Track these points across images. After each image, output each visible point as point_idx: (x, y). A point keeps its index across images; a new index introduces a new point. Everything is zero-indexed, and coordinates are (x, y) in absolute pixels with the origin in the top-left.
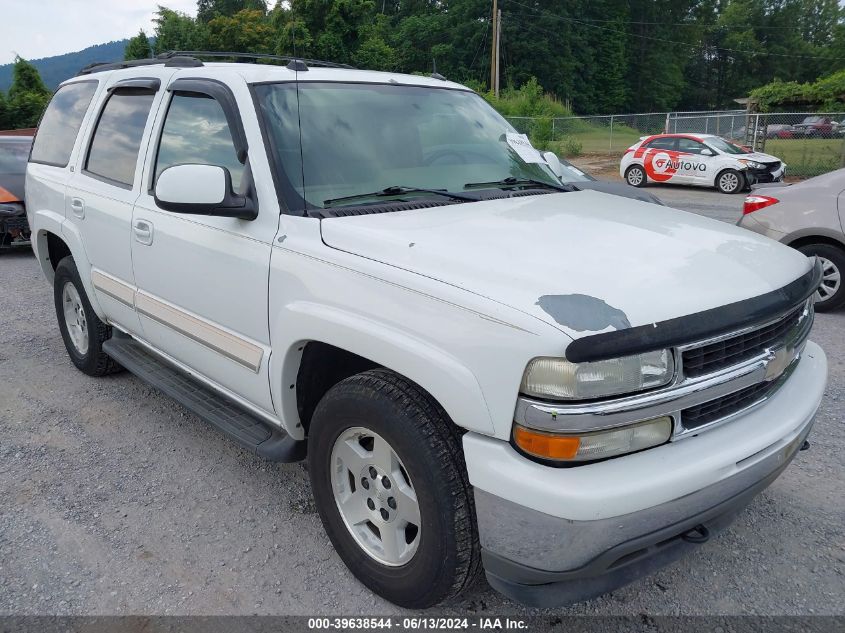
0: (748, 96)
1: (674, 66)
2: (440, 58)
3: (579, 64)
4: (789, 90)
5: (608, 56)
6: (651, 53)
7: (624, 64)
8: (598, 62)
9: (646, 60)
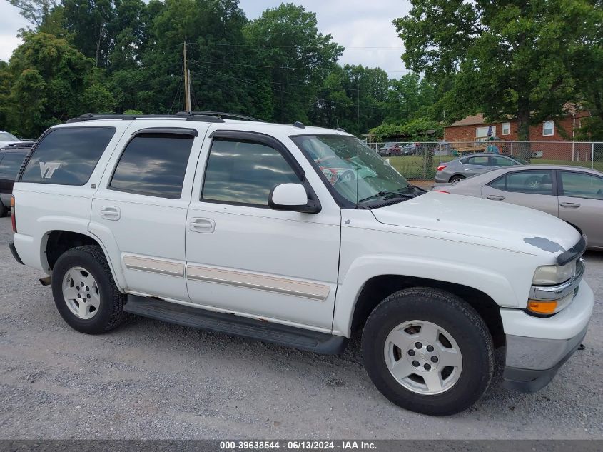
0: (368, 133)
1: (302, 110)
2: (145, 100)
3: (243, 108)
4: (392, 129)
5: (262, 103)
6: (287, 102)
7: (272, 109)
8: (255, 106)
9: (285, 106)
